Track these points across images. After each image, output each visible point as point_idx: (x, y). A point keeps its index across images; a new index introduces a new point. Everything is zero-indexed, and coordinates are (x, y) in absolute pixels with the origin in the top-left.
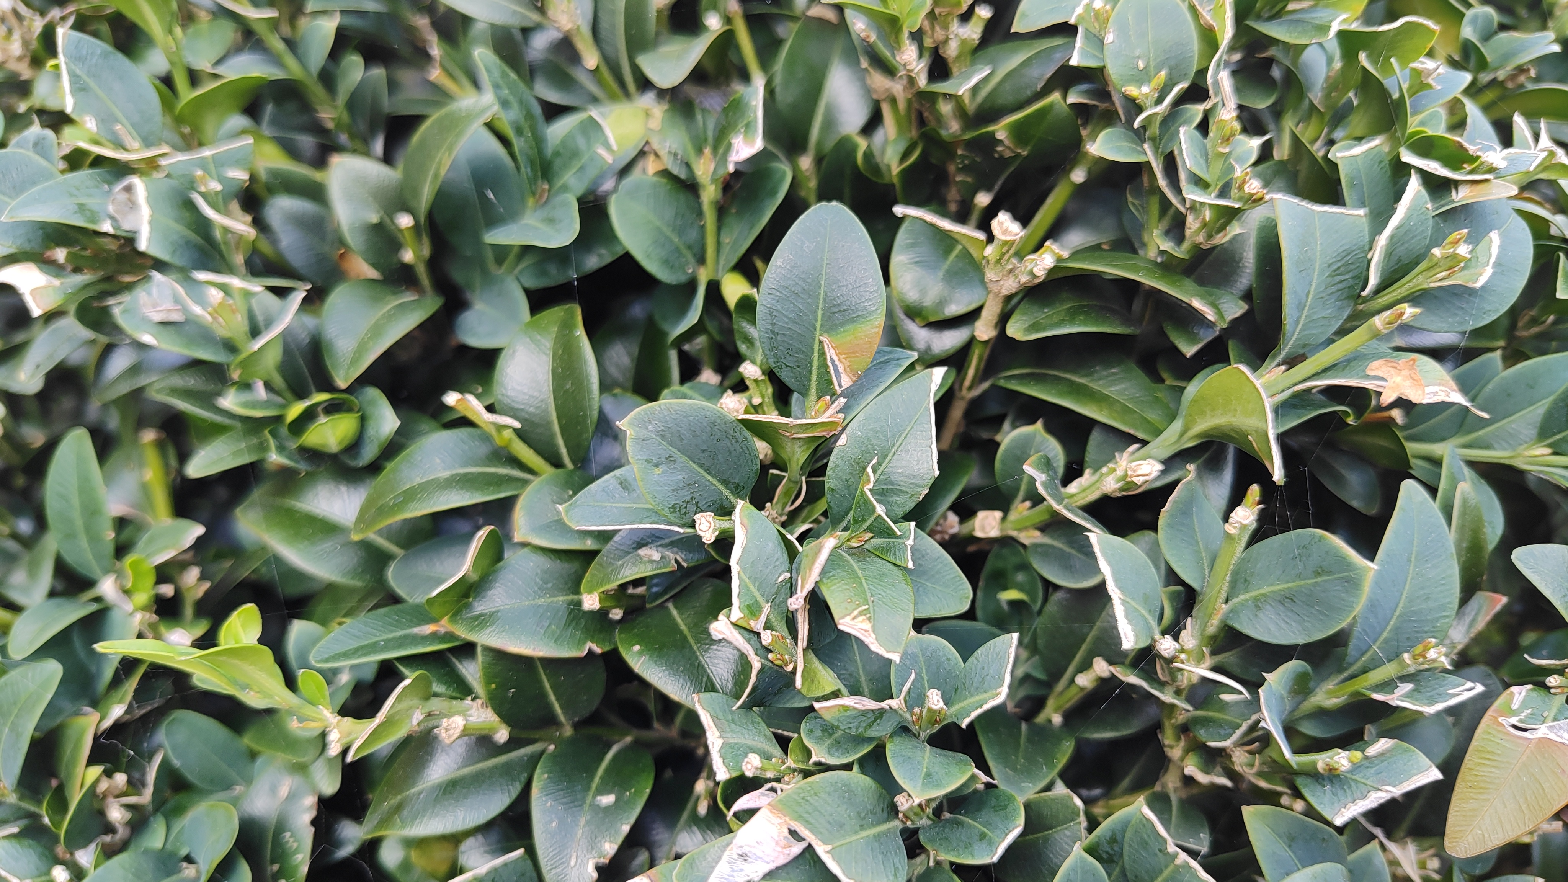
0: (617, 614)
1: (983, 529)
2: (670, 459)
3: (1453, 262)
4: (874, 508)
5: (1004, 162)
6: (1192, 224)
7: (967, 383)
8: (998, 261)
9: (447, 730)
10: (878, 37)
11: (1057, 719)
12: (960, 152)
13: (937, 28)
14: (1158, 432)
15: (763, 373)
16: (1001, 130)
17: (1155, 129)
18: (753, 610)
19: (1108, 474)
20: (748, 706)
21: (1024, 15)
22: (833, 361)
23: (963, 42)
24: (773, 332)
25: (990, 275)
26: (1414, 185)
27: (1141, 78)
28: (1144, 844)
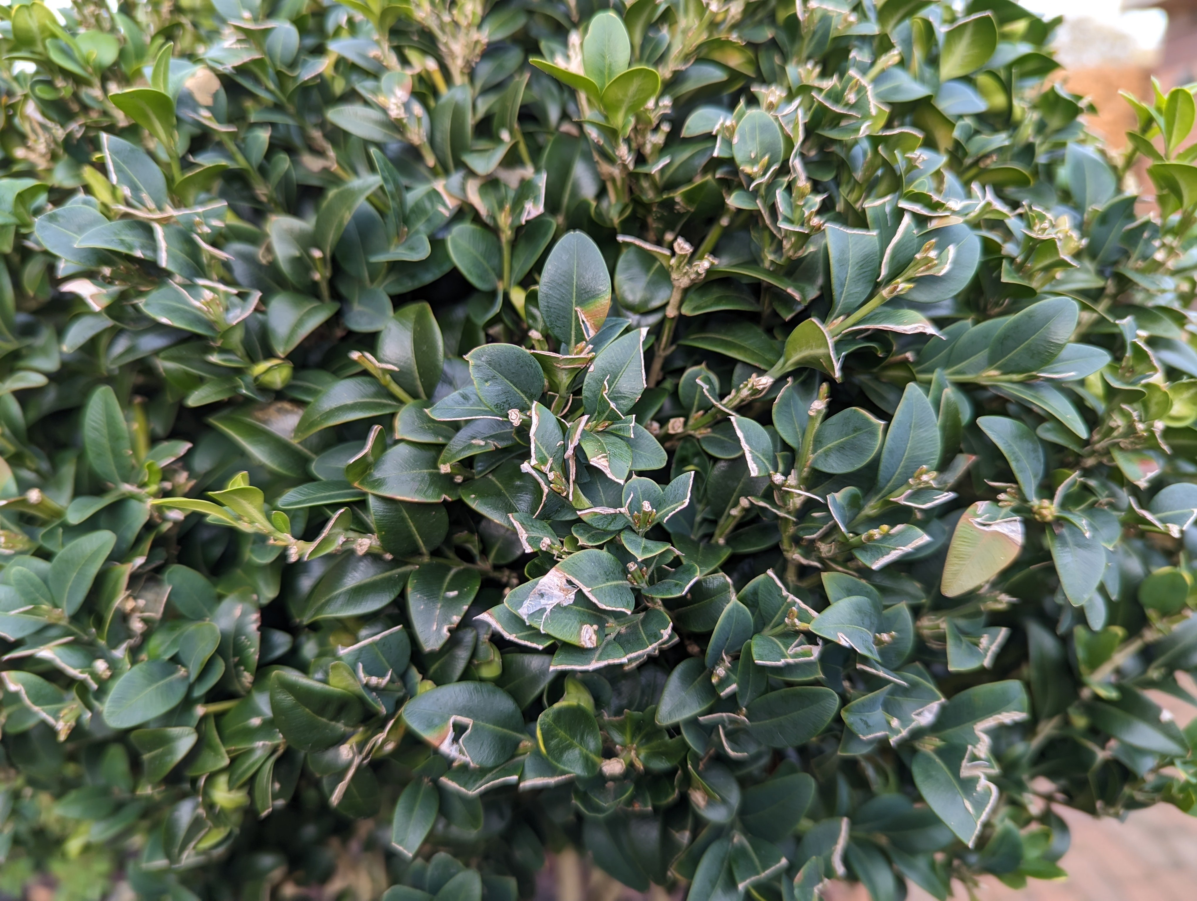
0: (459, 479)
1: (673, 428)
2: (494, 377)
3: (927, 260)
4: (610, 404)
5: (680, 215)
6: (786, 244)
7: (662, 346)
8: (678, 267)
9: (361, 546)
10: (605, 141)
11: (721, 541)
12: (654, 209)
13: (639, 138)
14: (772, 365)
15: (543, 336)
16: (678, 196)
17: (762, 191)
18: (543, 461)
19: (743, 388)
20: (541, 517)
21: (688, 128)
22: (583, 322)
23: (654, 145)
24: (548, 307)
25: (674, 276)
26: (907, 219)
27: (753, 162)
28: (770, 593)
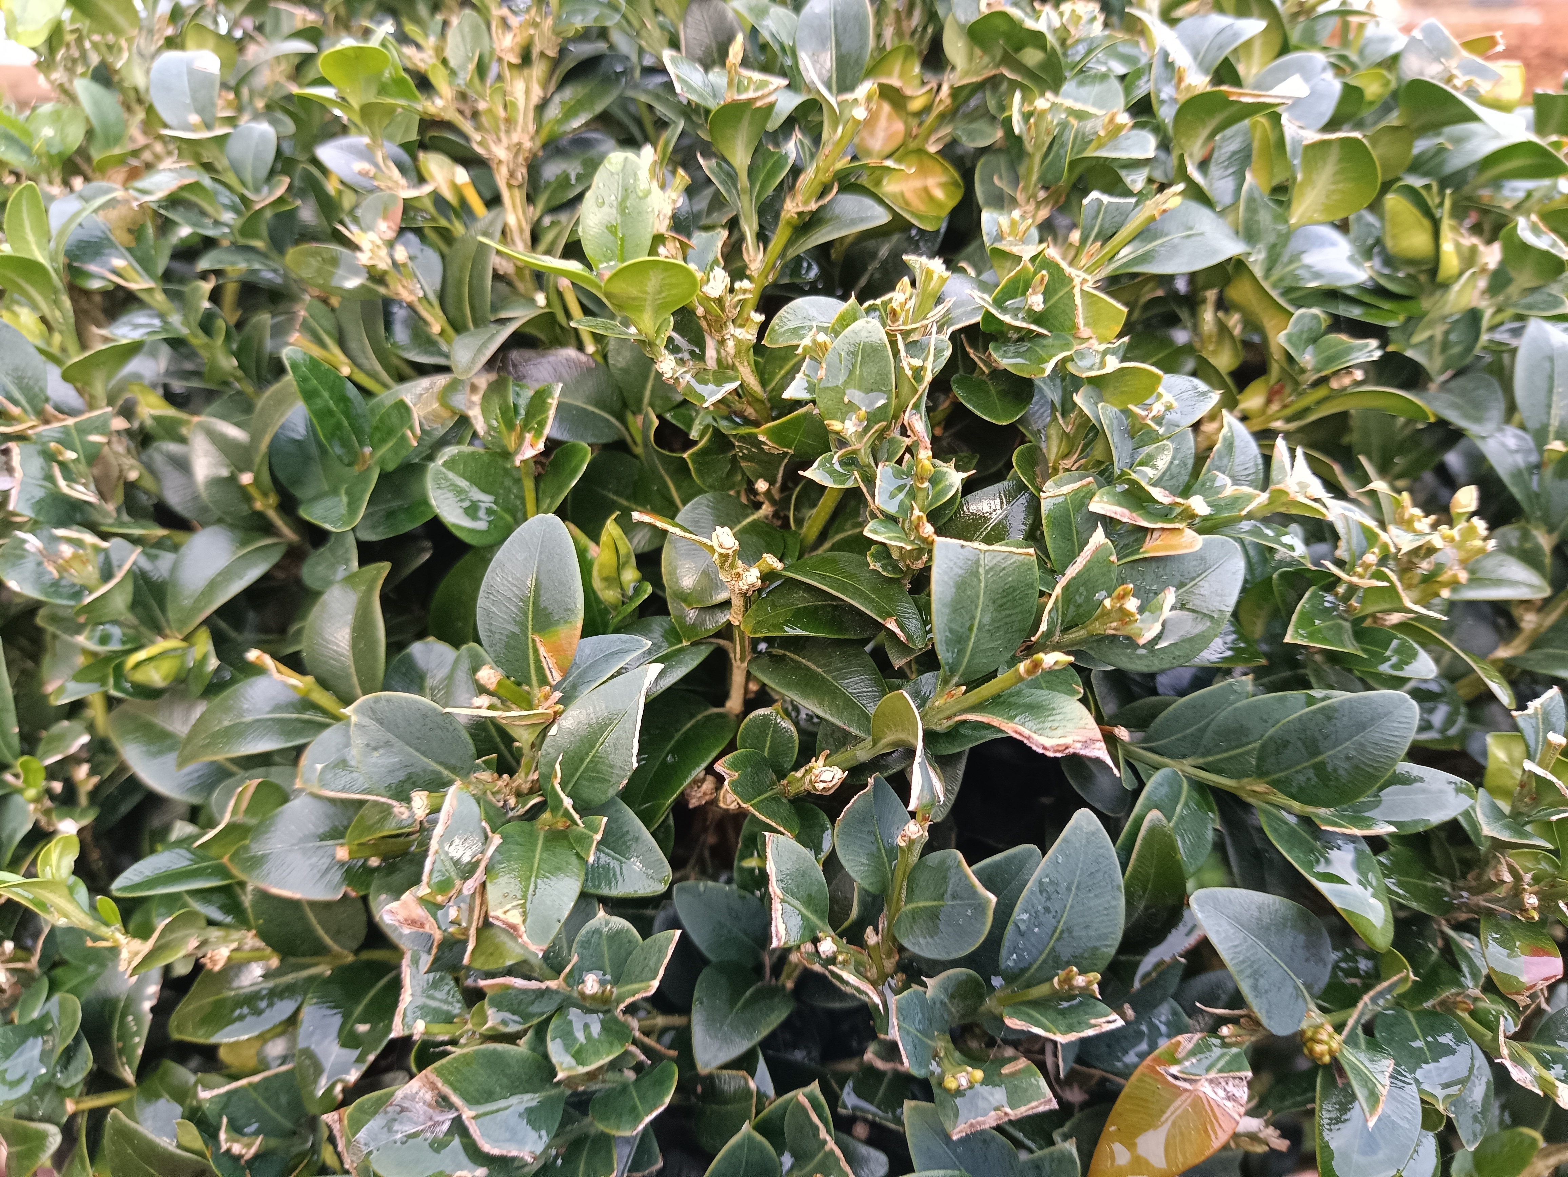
0: (375, 861)
2: (388, 744)
3: (1122, 615)
4: (561, 801)
7: (738, 655)
8: (722, 567)
9: (212, 960)
12: (737, 443)
16: (761, 433)
17: (864, 459)
18: (443, 886)
19: (809, 771)
21: (773, 330)
22: (544, 657)
23: (739, 342)
24: (490, 630)
26: (1101, 533)
28: (800, 1128)
